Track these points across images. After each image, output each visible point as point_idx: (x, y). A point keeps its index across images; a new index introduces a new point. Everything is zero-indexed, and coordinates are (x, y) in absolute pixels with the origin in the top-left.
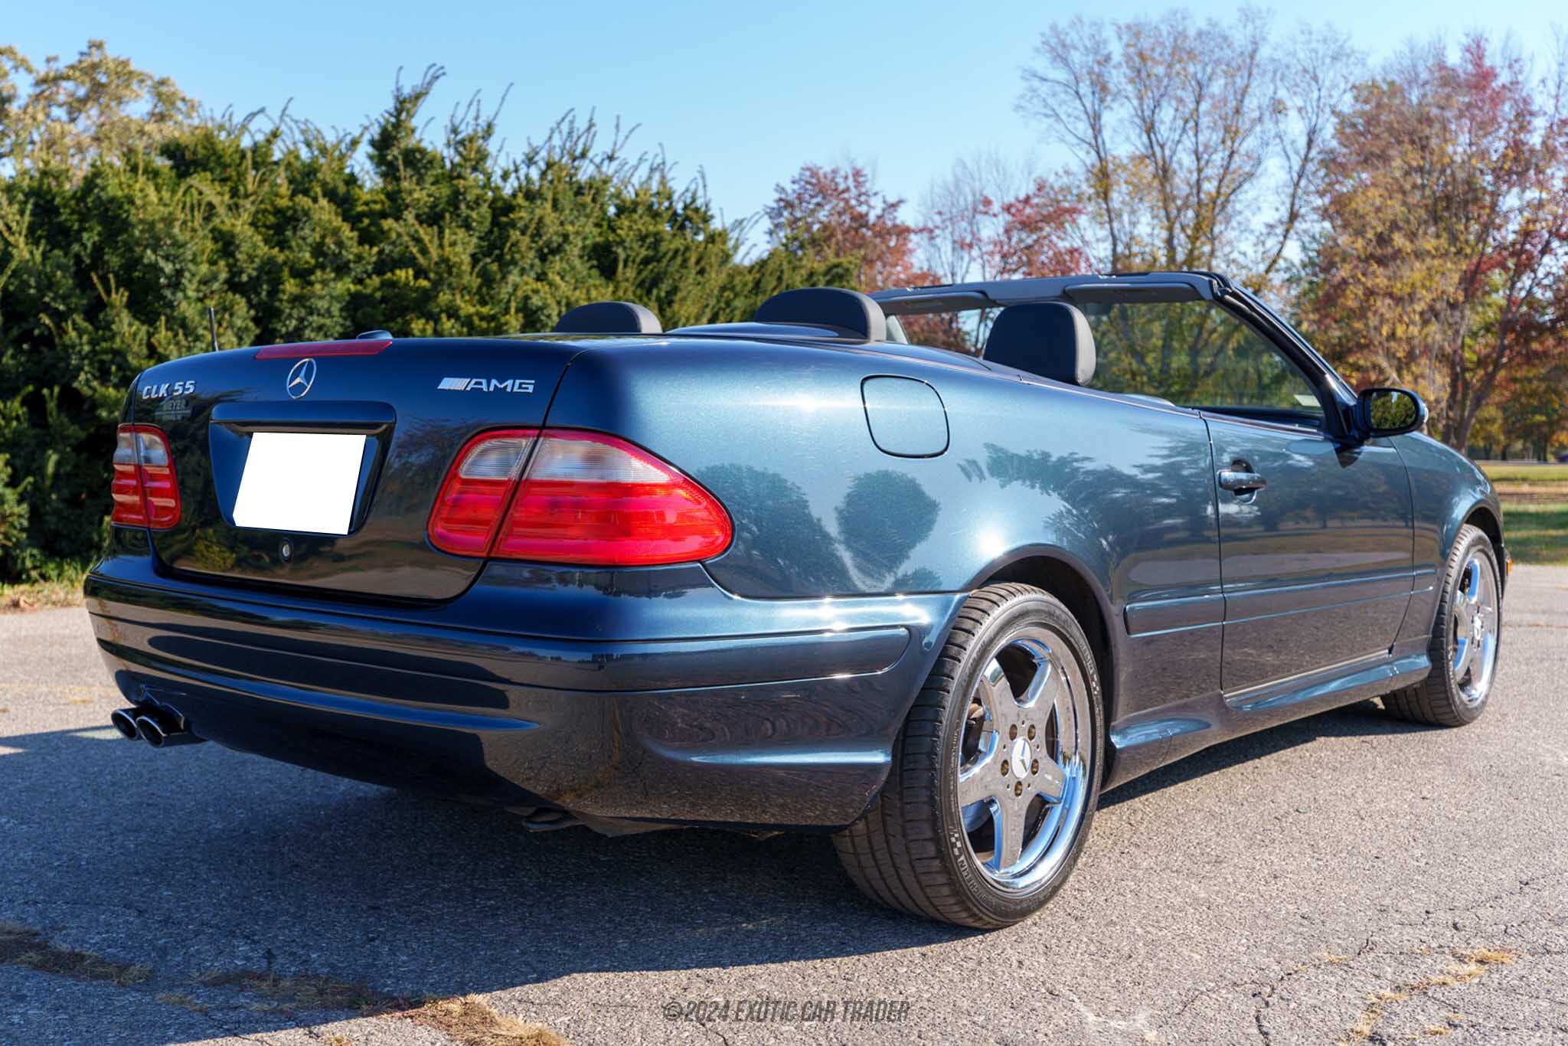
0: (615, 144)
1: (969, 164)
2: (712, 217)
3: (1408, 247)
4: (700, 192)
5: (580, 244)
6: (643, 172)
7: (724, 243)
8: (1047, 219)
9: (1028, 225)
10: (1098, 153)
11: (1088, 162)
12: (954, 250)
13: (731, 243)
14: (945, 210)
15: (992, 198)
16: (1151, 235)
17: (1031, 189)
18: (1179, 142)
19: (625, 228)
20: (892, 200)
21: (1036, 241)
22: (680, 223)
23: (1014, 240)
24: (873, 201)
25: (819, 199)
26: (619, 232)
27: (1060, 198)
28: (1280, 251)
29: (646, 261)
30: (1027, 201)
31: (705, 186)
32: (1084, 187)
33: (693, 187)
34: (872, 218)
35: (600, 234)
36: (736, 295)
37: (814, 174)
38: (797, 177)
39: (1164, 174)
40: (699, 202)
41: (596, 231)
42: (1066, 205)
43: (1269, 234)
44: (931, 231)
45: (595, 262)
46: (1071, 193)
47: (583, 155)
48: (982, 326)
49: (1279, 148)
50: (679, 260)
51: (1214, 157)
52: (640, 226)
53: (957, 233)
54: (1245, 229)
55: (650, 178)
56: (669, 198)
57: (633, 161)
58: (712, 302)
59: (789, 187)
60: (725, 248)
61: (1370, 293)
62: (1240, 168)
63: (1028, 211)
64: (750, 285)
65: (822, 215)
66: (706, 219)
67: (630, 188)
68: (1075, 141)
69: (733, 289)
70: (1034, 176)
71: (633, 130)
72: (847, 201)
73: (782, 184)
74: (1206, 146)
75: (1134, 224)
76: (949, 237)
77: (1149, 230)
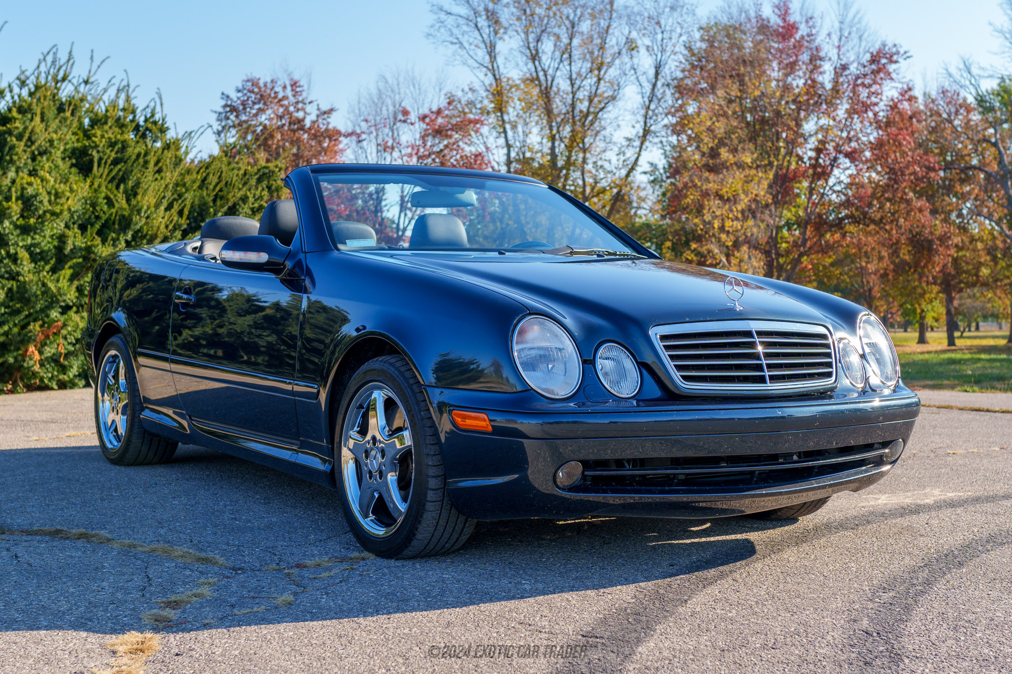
0: (90, 72)
1: (390, 81)
2: (168, 129)
3: (732, 159)
4: (158, 109)
5: (62, 148)
6: (112, 93)
7: (178, 149)
8: (457, 128)
9: (439, 132)
10: (494, 75)
11: (487, 82)
12: (378, 151)
13: (183, 150)
14: (370, 118)
15: (409, 109)
16: (541, 143)
17: (443, 103)
18: (558, 68)
19: (100, 137)
20: (325, 108)
21: (446, 146)
22: (142, 133)
23: (429, 144)
24: (309, 108)
25: (261, 106)
26: (94, 139)
27: (467, 110)
28: (637, 159)
29: (115, 162)
30: (439, 112)
31: (162, 105)
32: (486, 102)
33: (152, 104)
34: (308, 123)
35: (78, 140)
36: (187, 190)
37: (255, 83)
38: (240, 87)
39: (546, 94)
40: (157, 117)
41: (74, 138)
42: (471, 116)
43: (628, 146)
44: (359, 136)
45: (74, 161)
46: (475, 106)
47: (64, 79)
48: (403, 215)
49: (633, 78)
50: (141, 160)
51: (584, 83)
52: (110, 135)
53: (380, 138)
54: (608, 141)
55: (117, 97)
56: (133, 112)
57: (103, 85)
58: (169, 194)
59: (234, 95)
60: (178, 153)
61: (706, 194)
62: (604, 92)
63: (440, 120)
64: (197, 184)
65: (263, 118)
66: (163, 130)
67: (102, 104)
68: (477, 65)
69: (184, 185)
70: (444, 92)
71: (103, 61)
72: (287, 108)
73: (226, 92)
74: (579, 74)
75: (526, 135)
76: (374, 140)
77: (539, 139)
